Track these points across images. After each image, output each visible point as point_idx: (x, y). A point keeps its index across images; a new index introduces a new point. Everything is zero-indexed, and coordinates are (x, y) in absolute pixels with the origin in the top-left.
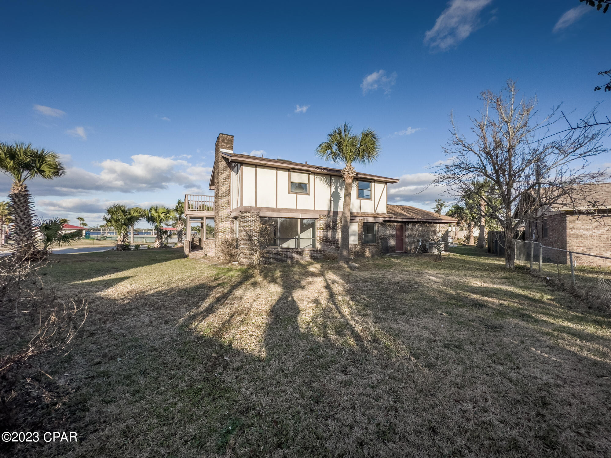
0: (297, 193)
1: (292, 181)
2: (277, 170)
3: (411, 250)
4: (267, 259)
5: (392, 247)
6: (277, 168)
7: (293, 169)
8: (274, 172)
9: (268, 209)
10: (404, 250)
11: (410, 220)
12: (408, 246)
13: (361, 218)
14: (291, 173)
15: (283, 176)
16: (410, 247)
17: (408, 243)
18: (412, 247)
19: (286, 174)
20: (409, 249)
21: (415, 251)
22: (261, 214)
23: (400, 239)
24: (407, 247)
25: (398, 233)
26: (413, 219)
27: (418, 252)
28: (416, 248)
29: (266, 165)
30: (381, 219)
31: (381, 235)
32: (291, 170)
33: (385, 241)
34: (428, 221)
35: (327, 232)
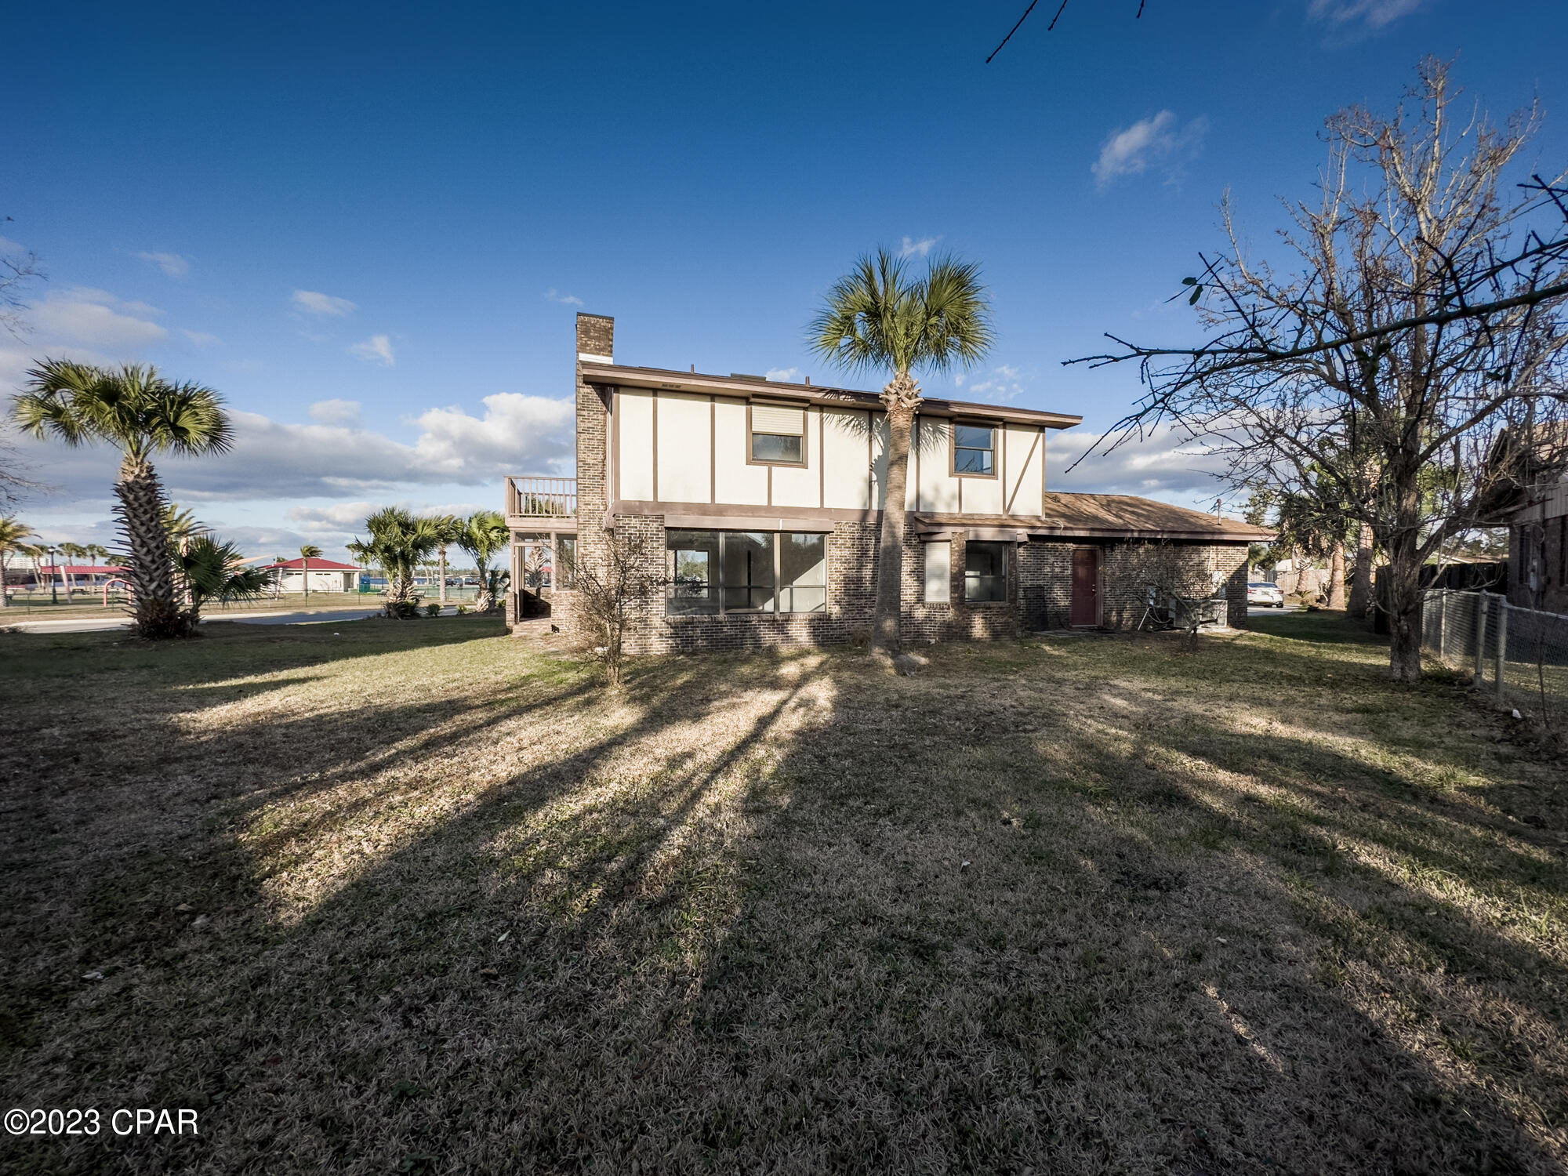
0: (770, 463)
1: (755, 429)
2: (713, 400)
3: (1120, 621)
4: (688, 641)
5: (1058, 614)
6: (713, 396)
7: (756, 395)
8: (706, 405)
9: (688, 508)
10: (1100, 623)
11: (1116, 535)
12: (1111, 610)
13: (960, 530)
14: (754, 407)
15: (732, 415)
16: (1120, 614)
17: (1111, 602)
18: (1126, 615)
19: (741, 410)
20: (1114, 619)
21: (1135, 626)
22: (670, 523)
23: (1085, 588)
24: (1108, 613)
25: (1082, 572)
26: (1127, 531)
27: (1144, 629)
28: (1137, 617)
29: (682, 388)
30: (1020, 531)
31: (1025, 579)
32: (752, 400)
33: (1039, 594)
34: (1175, 536)
35: (860, 568)
